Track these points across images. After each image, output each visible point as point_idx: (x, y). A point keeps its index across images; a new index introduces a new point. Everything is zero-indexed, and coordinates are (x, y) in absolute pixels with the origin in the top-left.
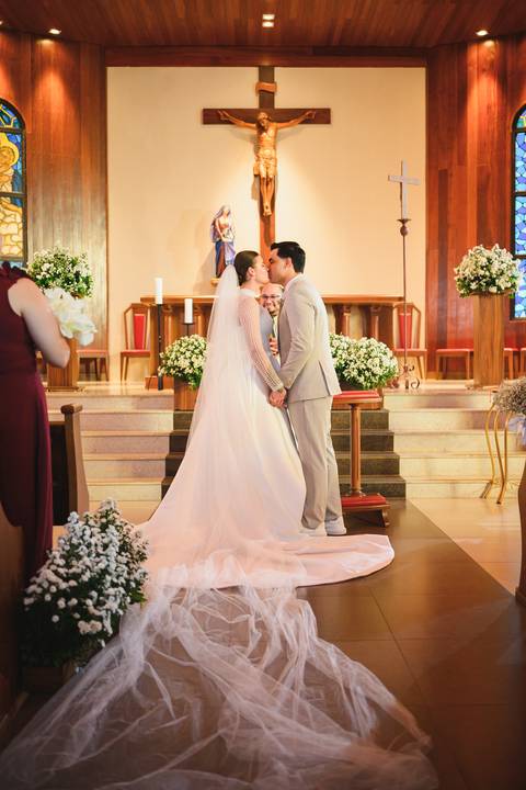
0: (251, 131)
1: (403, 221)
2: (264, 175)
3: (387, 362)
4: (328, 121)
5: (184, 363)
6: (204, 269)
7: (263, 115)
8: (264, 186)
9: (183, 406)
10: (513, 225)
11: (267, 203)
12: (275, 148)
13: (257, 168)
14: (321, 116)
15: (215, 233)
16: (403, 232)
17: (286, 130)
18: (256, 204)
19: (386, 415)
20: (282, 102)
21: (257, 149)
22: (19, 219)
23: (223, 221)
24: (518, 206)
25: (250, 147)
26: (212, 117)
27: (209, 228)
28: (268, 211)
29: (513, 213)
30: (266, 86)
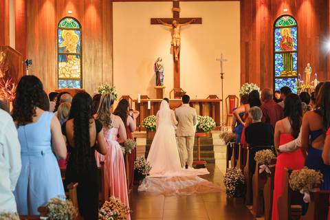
0: (170, 27)
1: (222, 74)
2: (175, 45)
3: (212, 124)
4: (201, 23)
5: (150, 124)
6: (151, 82)
7: (175, 22)
8: (176, 49)
9: (149, 137)
10: (274, 65)
11: (176, 56)
12: (179, 34)
13: (172, 42)
14: (198, 21)
15: (156, 68)
16: (222, 77)
17: (184, 26)
18: (172, 56)
19: (212, 140)
20: (182, 15)
21: (173, 34)
22: (79, 63)
23: (158, 63)
24: (276, 57)
25: (170, 33)
26: (154, 21)
27: (153, 66)
28: (177, 59)
29: (274, 60)
30: (176, 9)
